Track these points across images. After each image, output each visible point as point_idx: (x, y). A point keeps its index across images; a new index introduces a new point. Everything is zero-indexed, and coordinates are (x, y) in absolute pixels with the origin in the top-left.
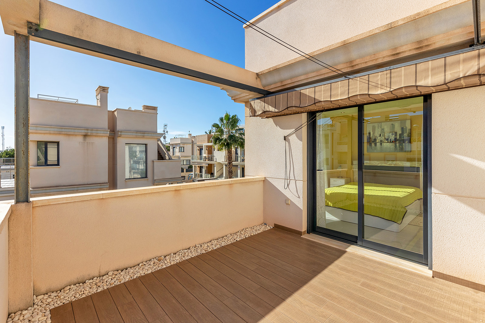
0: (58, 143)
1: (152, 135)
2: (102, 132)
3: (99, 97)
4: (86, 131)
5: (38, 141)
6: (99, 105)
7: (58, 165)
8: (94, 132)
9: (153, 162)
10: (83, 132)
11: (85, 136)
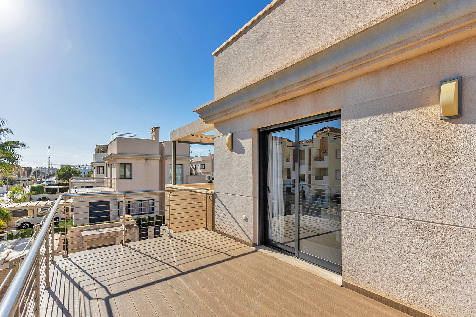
0: (131, 164)
1: (187, 158)
2: (156, 157)
3: (154, 133)
4: (147, 157)
5: (120, 164)
6: (154, 139)
7: (131, 178)
8: (151, 157)
9: (187, 176)
10: (145, 157)
11: (146, 160)
